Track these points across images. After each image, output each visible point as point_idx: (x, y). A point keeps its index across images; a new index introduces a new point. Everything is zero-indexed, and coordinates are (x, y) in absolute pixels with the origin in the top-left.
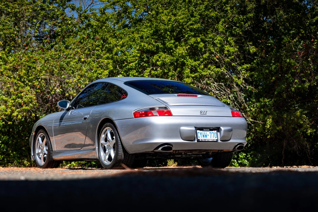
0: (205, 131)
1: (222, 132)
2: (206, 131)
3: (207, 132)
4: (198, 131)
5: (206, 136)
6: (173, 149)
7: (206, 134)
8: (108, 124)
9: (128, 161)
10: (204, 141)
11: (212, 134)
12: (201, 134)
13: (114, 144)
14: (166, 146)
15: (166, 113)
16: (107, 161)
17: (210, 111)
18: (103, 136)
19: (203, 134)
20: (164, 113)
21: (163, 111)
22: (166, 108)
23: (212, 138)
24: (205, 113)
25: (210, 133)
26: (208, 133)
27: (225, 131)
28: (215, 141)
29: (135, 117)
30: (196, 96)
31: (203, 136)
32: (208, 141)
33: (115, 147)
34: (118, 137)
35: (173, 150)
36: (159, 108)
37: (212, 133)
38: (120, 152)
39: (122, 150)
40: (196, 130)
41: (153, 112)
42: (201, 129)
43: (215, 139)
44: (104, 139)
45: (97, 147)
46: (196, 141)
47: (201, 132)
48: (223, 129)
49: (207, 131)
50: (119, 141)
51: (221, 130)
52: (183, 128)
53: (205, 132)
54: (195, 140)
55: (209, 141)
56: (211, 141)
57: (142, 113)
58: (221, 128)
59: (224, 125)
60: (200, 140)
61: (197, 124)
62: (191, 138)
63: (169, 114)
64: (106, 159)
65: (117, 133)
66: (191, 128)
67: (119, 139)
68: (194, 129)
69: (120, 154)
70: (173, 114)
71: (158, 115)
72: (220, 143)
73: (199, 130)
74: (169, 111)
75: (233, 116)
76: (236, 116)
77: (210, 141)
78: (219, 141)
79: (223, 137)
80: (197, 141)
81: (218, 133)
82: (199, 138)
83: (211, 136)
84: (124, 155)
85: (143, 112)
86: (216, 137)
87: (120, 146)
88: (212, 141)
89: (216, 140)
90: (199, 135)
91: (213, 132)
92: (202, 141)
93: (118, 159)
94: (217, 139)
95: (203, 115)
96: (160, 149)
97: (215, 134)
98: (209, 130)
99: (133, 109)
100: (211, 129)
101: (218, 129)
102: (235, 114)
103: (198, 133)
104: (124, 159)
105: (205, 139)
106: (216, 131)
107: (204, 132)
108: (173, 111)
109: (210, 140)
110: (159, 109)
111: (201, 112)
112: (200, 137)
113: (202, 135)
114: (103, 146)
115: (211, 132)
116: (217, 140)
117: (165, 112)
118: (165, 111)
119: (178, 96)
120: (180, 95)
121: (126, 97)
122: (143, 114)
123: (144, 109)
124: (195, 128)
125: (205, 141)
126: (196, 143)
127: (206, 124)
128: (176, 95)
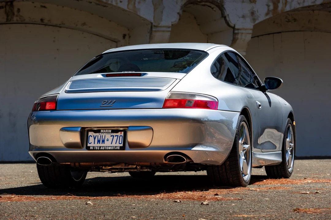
5: (103, 141)
7: (104, 137)
10: (98, 150)
11: (115, 138)
12: (95, 138)
19: (99, 137)
23: (114, 144)
25: (111, 136)
26: (108, 136)
28: (118, 150)
31: (99, 141)
32: (104, 150)
37: (116, 136)
43: (118, 145)
47: (95, 134)
49: (107, 133)
53: (104, 134)
55: (106, 150)
56: (111, 150)
60: (91, 148)
77: (109, 150)
82: (89, 145)
83: (112, 141)
86: (120, 142)
88: (113, 150)
90: (91, 140)
91: (119, 134)
92: (94, 150)
97: (121, 137)
98: (110, 131)
103: (90, 136)
105: (100, 147)
106: (122, 134)
107: (102, 134)
109: (110, 148)
111: (104, 102)
112: (93, 143)
113: (95, 141)
115: (114, 134)
125: (100, 150)
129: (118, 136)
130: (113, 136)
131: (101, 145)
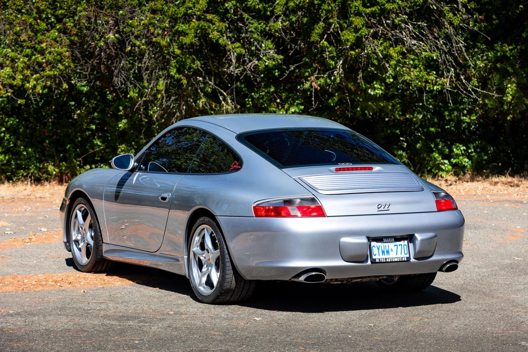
0: (385, 242)
1: (418, 243)
2: (388, 242)
3: (389, 244)
4: (373, 244)
5: (388, 252)
6: (326, 278)
7: (387, 248)
8: (207, 219)
9: (242, 291)
10: (384, 262)
11: (399, 248)
12: (378, 249)
13: (218, 259)
14: (314, 273)
15: (314, 210)
16: (204, 287)
17: (396, 203)
18: (197, 239)
19: (383, 247)
20: (310, 210)
21: (309, 208)
22: (313, 200)
23: (399, 255)
24: (386, 208)
25: (395, 245)
26: (391, 245)
27: (422, 240)
28: (405, 261)
29: (257, 216)
30: (371, 169)
31: (383, 252)
32: (391, 262)
33: (219, 264)
34: (225, 247)
35: (327, 280)
36: (302, 199)
37: (399, 245)
38: (227, 276)
39: (231, 272)
40: (369, 241)
41: (289, 208)
42: (379, 240)
43: (404, 256)
44: (199, 244)
45: (186, 257)
46: (369, 262)
47: (379, 244)
48: (419, 237)
49: (390, 242)
50: (227, 256)
51: (416, 238)
52: (345, 240)
53: (387, 244)
54: (367, 261)
55: (393, 262)
56: (398, 262)
57: (269, 209)
58: (415, 236)
59: (422, 230)
60: (377, 261)
61: (371, 231)
62: (361, 257)
63: (320, 212)
64: (202, 283)
65: (223, 240)
66: (359, 239)
67: (226, 252)
68: (365, 241)
69: (227, 280)
70: (328, 213)
71: (299, 214)
72: (413, 263)
73: (376, 241)
74: (320, 206)
75: (440, 210)
76: (444, 208)
77: (395, 262)
78: (412, 260)
79: (420, 252)
80: (372, 263)
81: (410, 244)
82: (374, 257)
83: (397, 252)
84: (236, 282)
85: (271, 207)
86: (406, 253)
87: (229, 264)
88: (400, 261)
89: (407, 258)
90: (375, 251)
91: (402, 243)
92: (380, 262)
93: (225, 288)
94: (408, 256)
95: (383, 210)
96: (302, 278)
97: (405, 246)
98: (393, 239)
99: (253, 198)
100: (397, 239)
101: (410, 238)
102: (442, 204)
103: (373, 246)
104: (236, 287)
105: (386, 259)
106: (406, 242)
107: (385, 244)
108: (327, 205)
109: (396, 260)
110: (300, 202)
111: (380, 206)
112: (377, 254)
113: (379, 252)
114: (197, 259)
115: (398, 243)
116: (409, 259)
117: (312, 209)
118: (313, 206)
119: (337, 170)
120: (340, 169)
121: (239, 169)
122: (272, 210)
123: (274, 202)
124: (368, 238)
125: (386, 262)
126: (368, 266)
127: (389, 230)
128: (333, 168)
129: (401, 245)
130: (397, 245)
131: (386, 256)
